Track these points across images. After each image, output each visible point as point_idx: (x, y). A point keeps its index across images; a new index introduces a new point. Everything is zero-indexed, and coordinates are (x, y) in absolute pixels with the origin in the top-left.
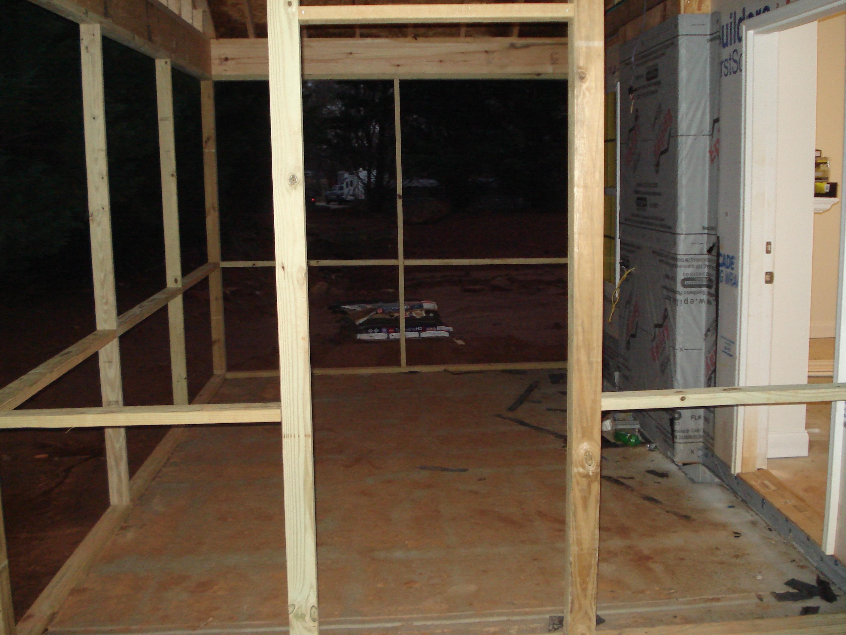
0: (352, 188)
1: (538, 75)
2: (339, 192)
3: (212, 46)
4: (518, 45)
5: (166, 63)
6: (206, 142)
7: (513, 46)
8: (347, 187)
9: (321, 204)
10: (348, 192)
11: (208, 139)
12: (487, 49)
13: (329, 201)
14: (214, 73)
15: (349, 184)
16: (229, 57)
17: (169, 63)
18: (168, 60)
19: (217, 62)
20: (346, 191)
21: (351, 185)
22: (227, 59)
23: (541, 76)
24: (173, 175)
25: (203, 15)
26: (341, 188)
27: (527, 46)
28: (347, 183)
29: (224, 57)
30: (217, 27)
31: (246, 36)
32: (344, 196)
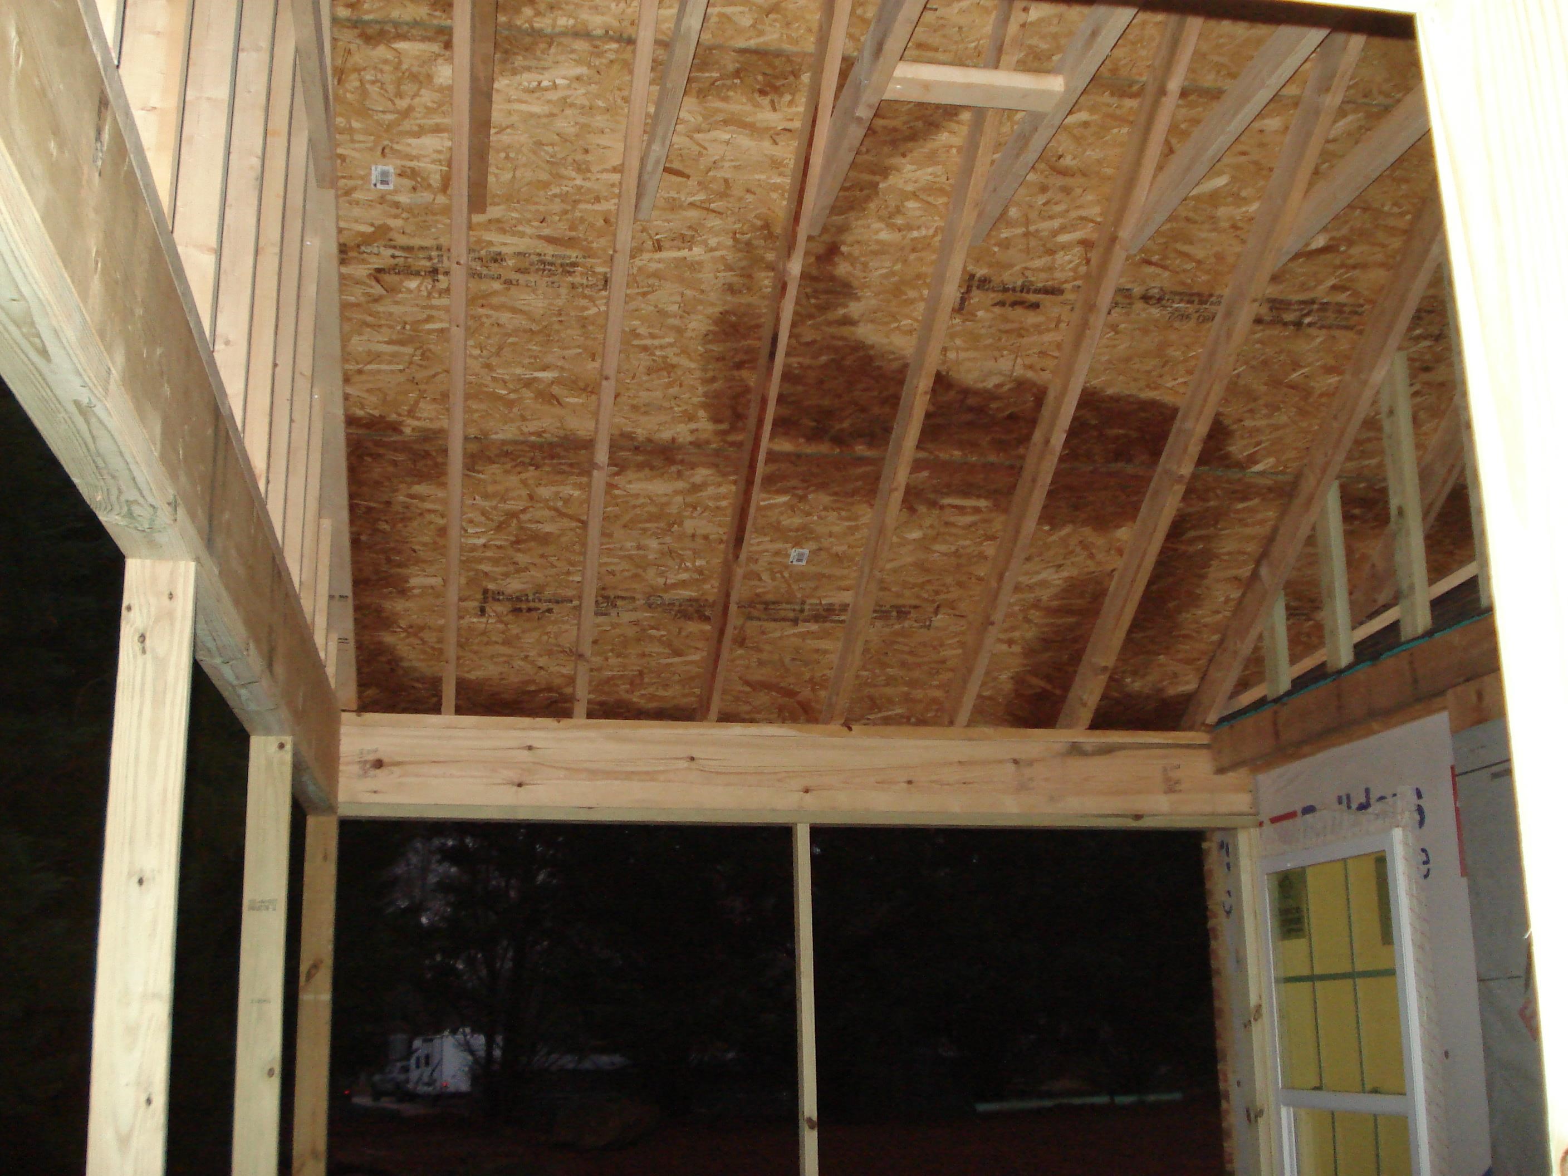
0: (429, 1070)
1: (1138, 817)
2: (402, 1077)
3: (343, 730)
4: (1088, 748)
5: (282, 746)
6: (309, 976)
7: (1076, 750)
8: (418, 1066)
9: (362, 1100)
10: (420, 1079)
11: (315, 966)
12: (1016, 756)
13: (378, 1094)
14: (342, 797)
15: (423, 1061)
16: (386, 759)
17: (289, 747)
18: (288, 740)
19: (355, 769)
20: (414, 1075)
21: (427, 1063)
22: (379, 764)
23: (1146, 819)
24: (271, 1073)
25: (339, 650)
26: (406, 1070)
27: (1107, 750)
28: (418, 1059)
29: (371, 757)
30: (363, 684)
31: (436, 709)
32: (410, 1086)
